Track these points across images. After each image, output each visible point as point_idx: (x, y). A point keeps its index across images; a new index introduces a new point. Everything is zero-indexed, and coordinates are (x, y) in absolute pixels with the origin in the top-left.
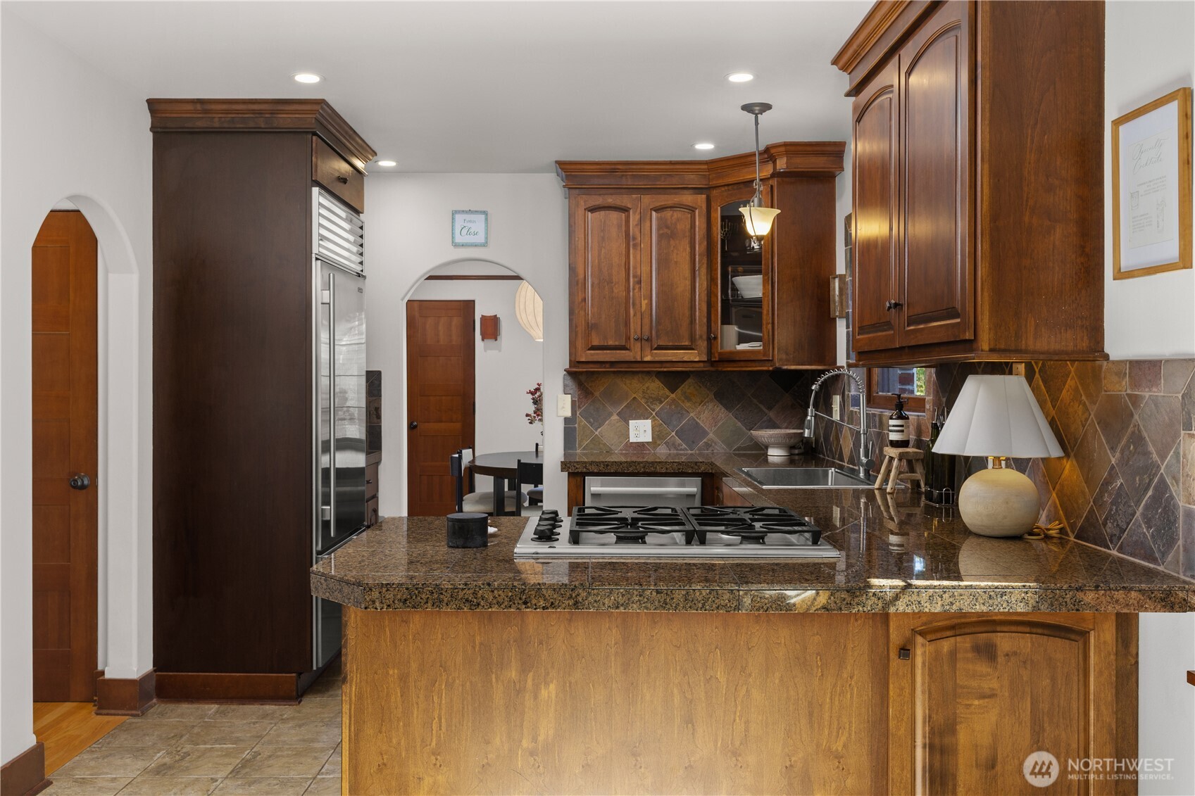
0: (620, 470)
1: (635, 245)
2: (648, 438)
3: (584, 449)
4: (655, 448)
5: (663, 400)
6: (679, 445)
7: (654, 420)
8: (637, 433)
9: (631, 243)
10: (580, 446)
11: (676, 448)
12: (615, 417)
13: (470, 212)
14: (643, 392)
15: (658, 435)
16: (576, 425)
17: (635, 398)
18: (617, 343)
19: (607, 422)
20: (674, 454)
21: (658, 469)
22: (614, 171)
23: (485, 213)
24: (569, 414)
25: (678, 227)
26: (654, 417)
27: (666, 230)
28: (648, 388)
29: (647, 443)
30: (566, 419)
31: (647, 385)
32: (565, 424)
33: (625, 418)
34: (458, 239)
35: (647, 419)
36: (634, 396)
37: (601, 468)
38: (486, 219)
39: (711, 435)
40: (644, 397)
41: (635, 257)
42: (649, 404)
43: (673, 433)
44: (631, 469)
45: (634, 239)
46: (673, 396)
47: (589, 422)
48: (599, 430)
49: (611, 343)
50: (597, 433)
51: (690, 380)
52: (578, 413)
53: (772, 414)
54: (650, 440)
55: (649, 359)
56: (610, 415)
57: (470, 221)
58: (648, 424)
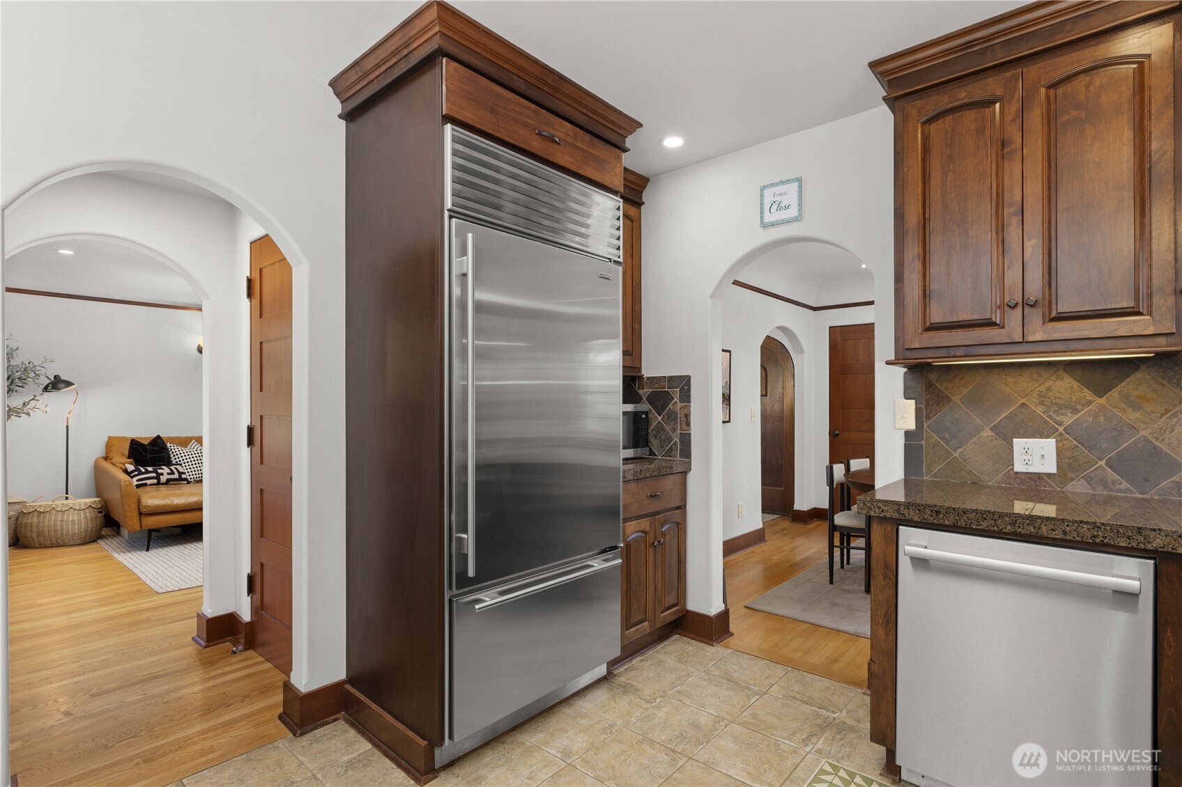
2: (1050, 466)
3: (935, 476)
4: (1065, 485)
5: (1079, 407)
7: (1060, 438)
8: (1027, 458)
10: (928, 471)
11: (1105, 486)
12: (987, 433)
13: (782, 183)
14: (1040, 396)
15: (1069, 463)
16: (923, 442)
17: (1023, 405)
19: (973, 440)
20: (1101, 496)
23: (798, 180)
24: (912, 425)
26: (1061, 434)
28: (1049, 389)
29: (1048, 475)
30: (908, 434)
31: (1047, 384)
32: (905, 441)
33: (1006, 435)
34: (768, 218)
35: (1047, 437)
36: (1022, 401)
38: (800, 188)
40: (1042, 404)
42: (1051, 413)
43: (1102, 463)
46: (1103, 401)
47: (944, 439)
48: (960, 450)
50: (956, 455)
51: (1139, 375)
52: (925, 425)
54: (1053, 469)
55: (1039, 336)
56: (979, 429)
57: (781, 194)
58: (1049, 445)
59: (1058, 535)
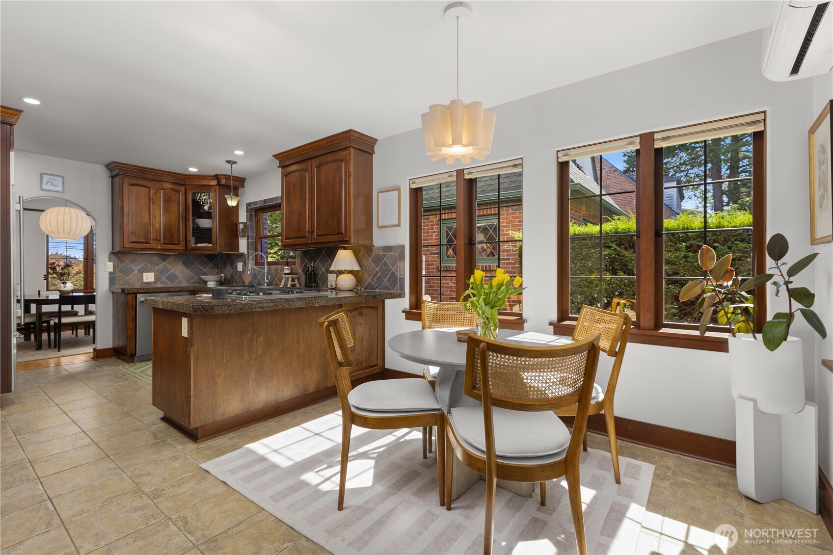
0: (154, 291)
1: (153, 203)
2: (153, 280)
3: (120, 285)
4: (155, 284)
5: (159, 265)
6: (167, 282)
7: (155, 272)
8: (147, 278)
9: (151, 201)
10: (118, 284)
11: (165, 284)
12: (136, 272)
13: (52, 175)
14: (150, 262)
15: (157, 279)
16: (116, 275)
17: (146, 264)
18: (145, 241)
19: (132, 274)
20: (164, 286)
21: (171, 290)
22: (143, 171)
23: (62, 177)
24: (111, 270)
25: (173, 197)
27: (167, 198)
30: (110, 273)
31: (152, 259)
32: (110, 275)
33: (142, 271)
34: (46, 187)
35: (152, 272)
37: (145, 291)
38: (63, 180)
39: (181, 278)
40: (150, 264)
41: (153, 208)
42: (153, 266)
43: (164, 278)
44: (159, 291)
45: (153, 199)
46: (164, 263)
47: (123, 274)
48: (128, 277)
49: (141, 240)
51: (171, 257)
52: (117, 270)
53: (205, 270)
54: (153, 281)
55: (159, 248)
56: (134, 270)
57: (53, 179)
58: (152, 274)
59: (174, 290)
